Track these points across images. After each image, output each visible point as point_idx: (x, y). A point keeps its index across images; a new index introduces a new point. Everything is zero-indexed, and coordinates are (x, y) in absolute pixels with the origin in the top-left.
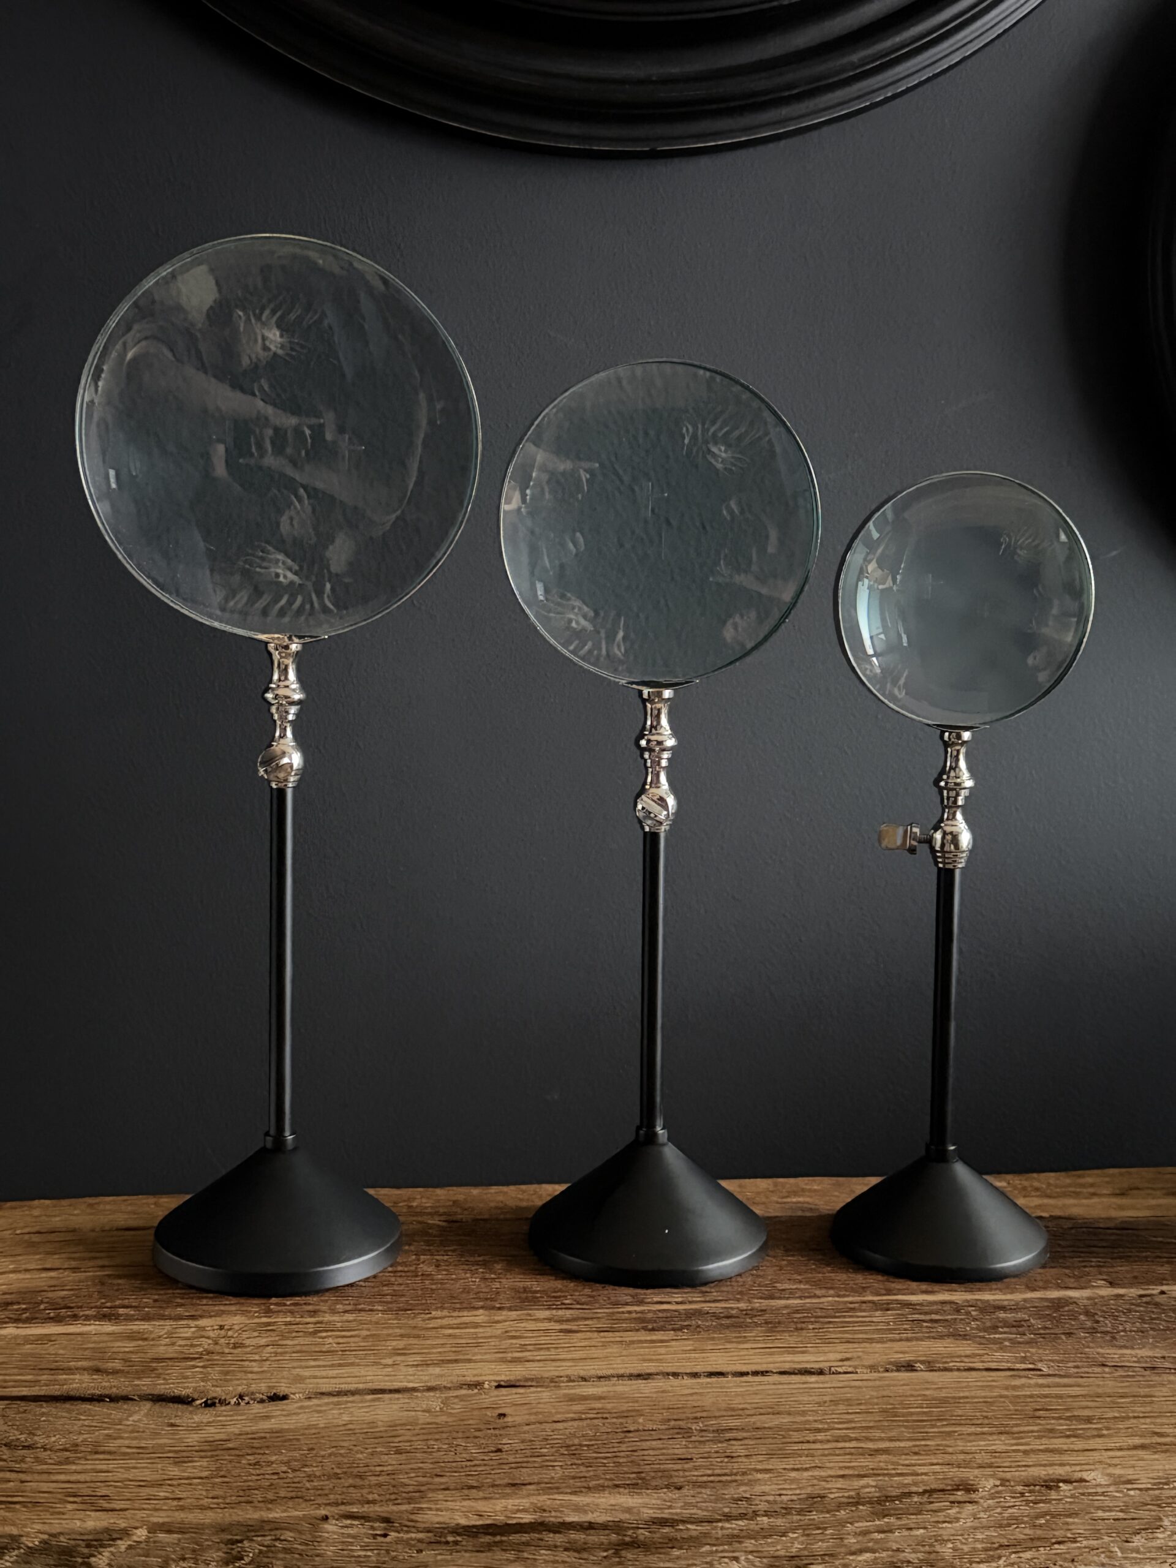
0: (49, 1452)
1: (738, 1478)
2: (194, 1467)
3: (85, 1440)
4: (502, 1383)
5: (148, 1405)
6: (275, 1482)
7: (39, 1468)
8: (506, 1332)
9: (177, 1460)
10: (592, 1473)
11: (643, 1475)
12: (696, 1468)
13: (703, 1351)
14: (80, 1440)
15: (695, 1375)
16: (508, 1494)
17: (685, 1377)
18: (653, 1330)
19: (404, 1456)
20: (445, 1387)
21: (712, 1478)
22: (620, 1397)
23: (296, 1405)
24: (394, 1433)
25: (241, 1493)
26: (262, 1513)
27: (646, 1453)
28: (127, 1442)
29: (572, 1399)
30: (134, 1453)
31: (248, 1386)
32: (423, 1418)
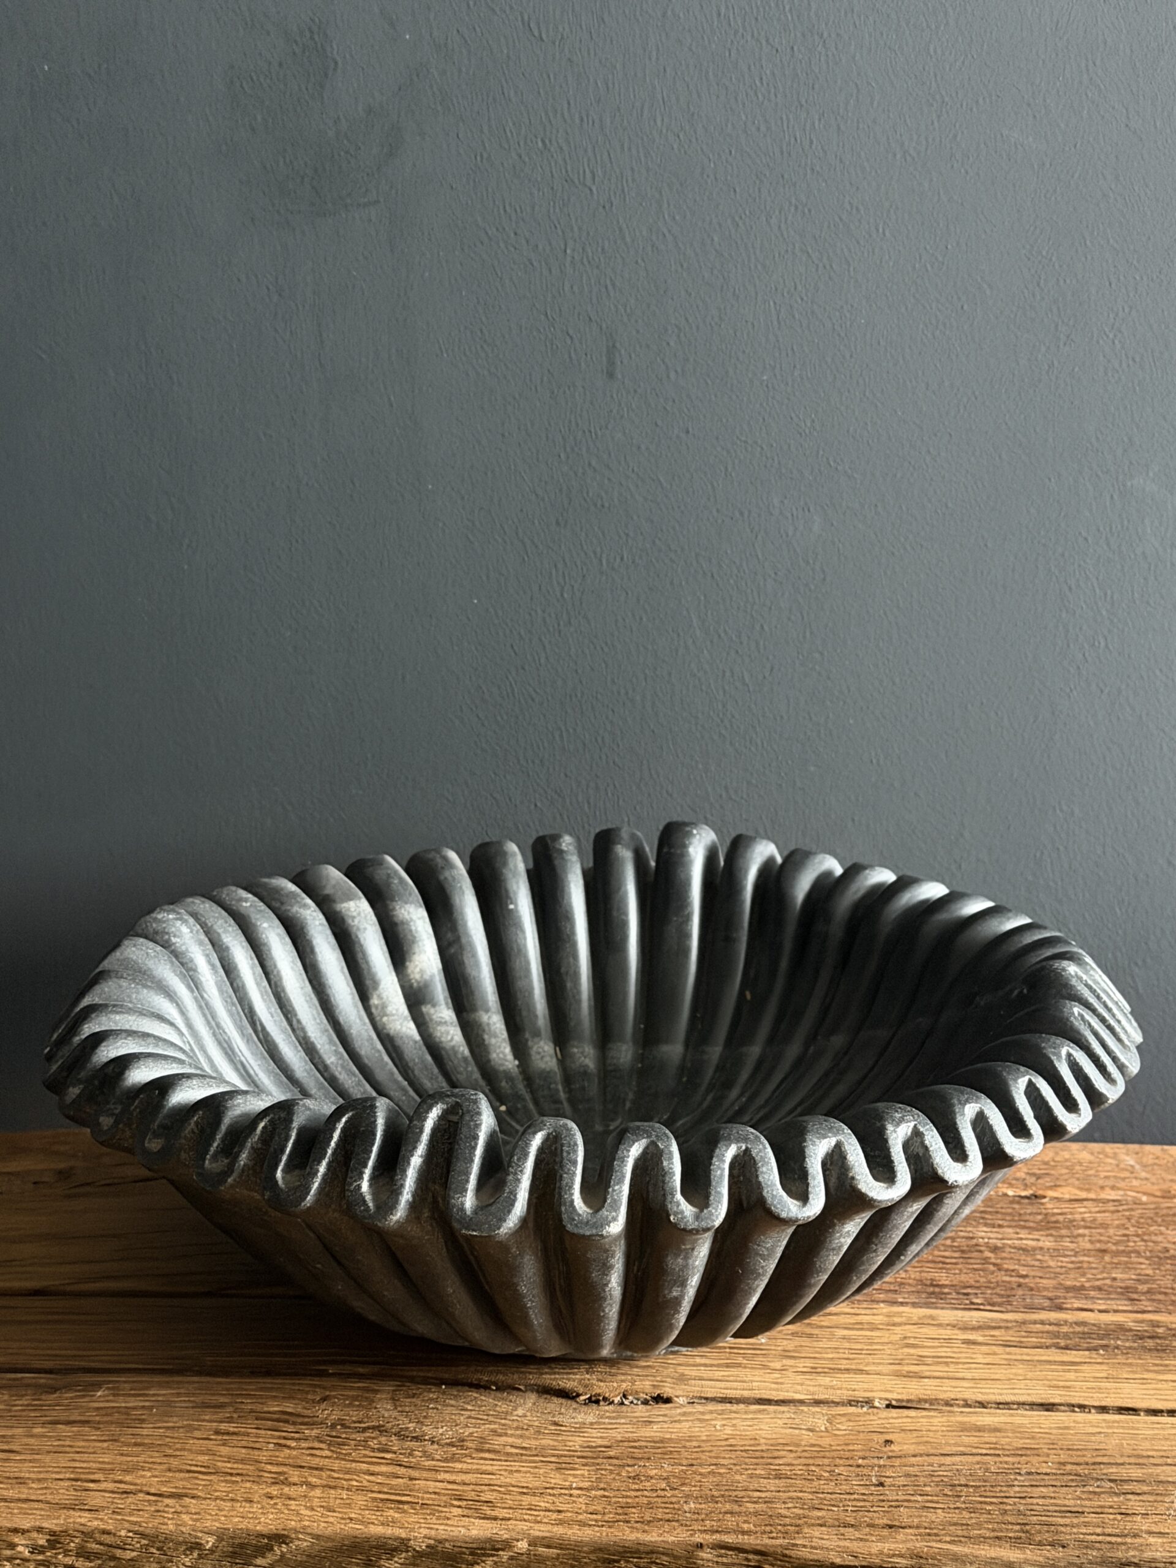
0: (436, 1446)
1: (1129, 1540)
2: (575, 1476)
3: (471, 1434)
4: (894, 1403)
5: (532, 1397)
6: (653, 1500)
7: (427, 1463)
8: (905, 1338)
9: (559, 1466)
10: (974, 1521)
11: (1028, 1527)
12: (1086, 1525)
13: (1116, 1379)
14: (466, 1434)
15: (1103, 1409)
16: (884, 1537)
17: (1093, 1411)
18: (1067, 1348)
19: (781, 1483)
20: (833, 1402)
21: (1100, 1538)
22: (1017, 1430)
23: (679, 1411)
24: (776, 1454)
25: (620, 1511)
26: (639, 1535)
27: (1035, 1501)
28: (510, 1440)
29: (965, 1428)
30: (517, 1454)
31: (633, 1382)
32: (807, 1437)
